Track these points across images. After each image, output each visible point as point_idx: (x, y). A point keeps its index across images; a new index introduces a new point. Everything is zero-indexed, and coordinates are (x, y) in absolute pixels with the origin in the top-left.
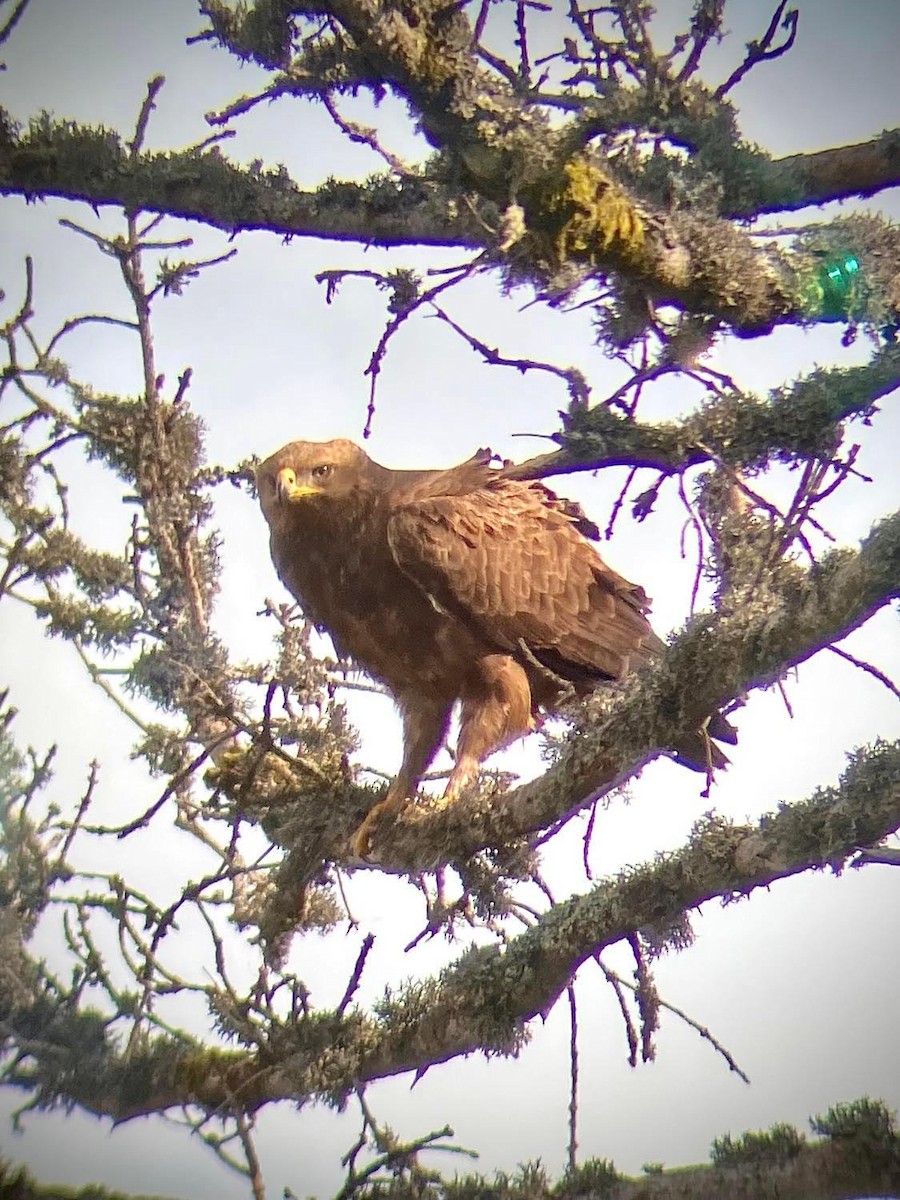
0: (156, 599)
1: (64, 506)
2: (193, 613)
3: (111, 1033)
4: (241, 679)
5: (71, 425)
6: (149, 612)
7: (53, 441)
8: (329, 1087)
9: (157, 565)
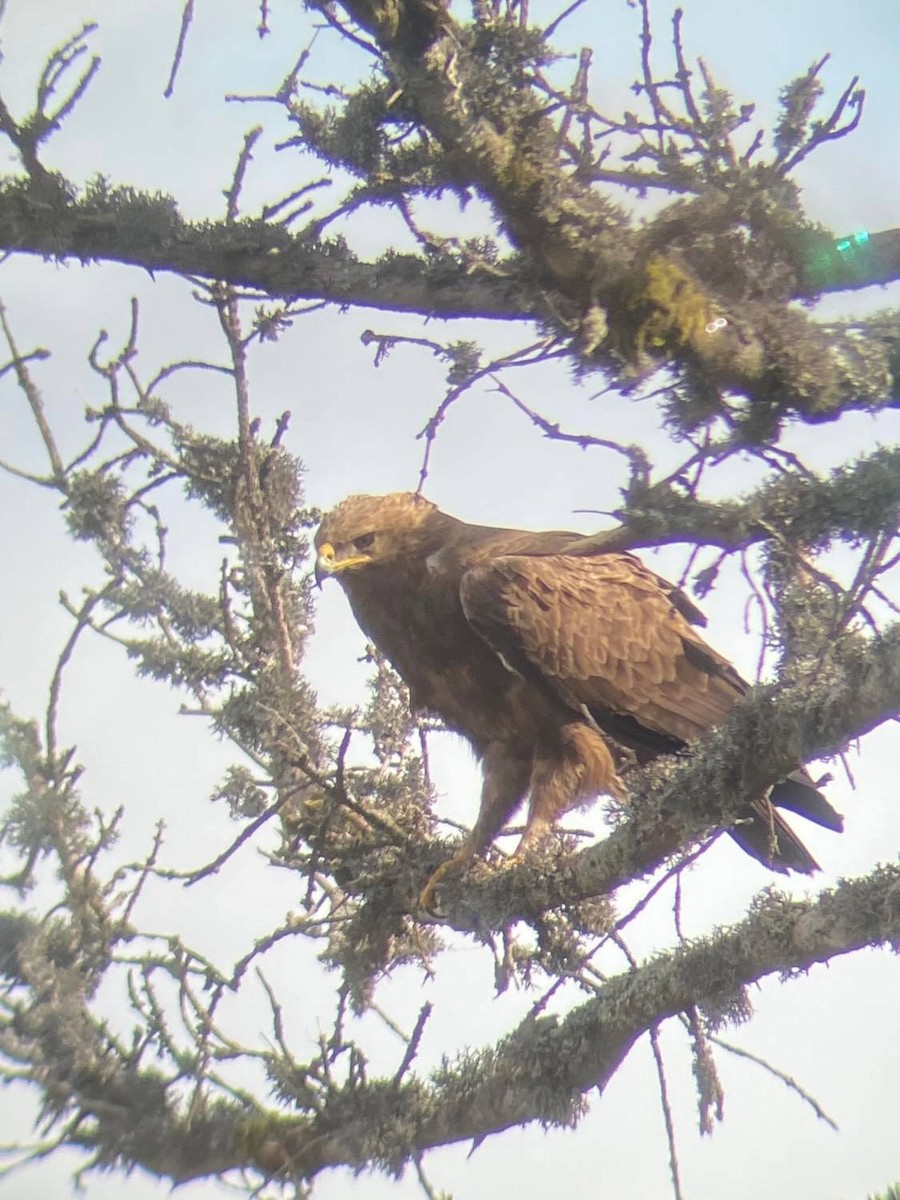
0: (247, 642)
1: (162, 547)
2: (283, 656)
3: (172, 1094)
4: (329, 723)
5: (170, 464)
6: (240, 654)
7: (153, 479)
8: (385, 1155)
9: (250, 606)
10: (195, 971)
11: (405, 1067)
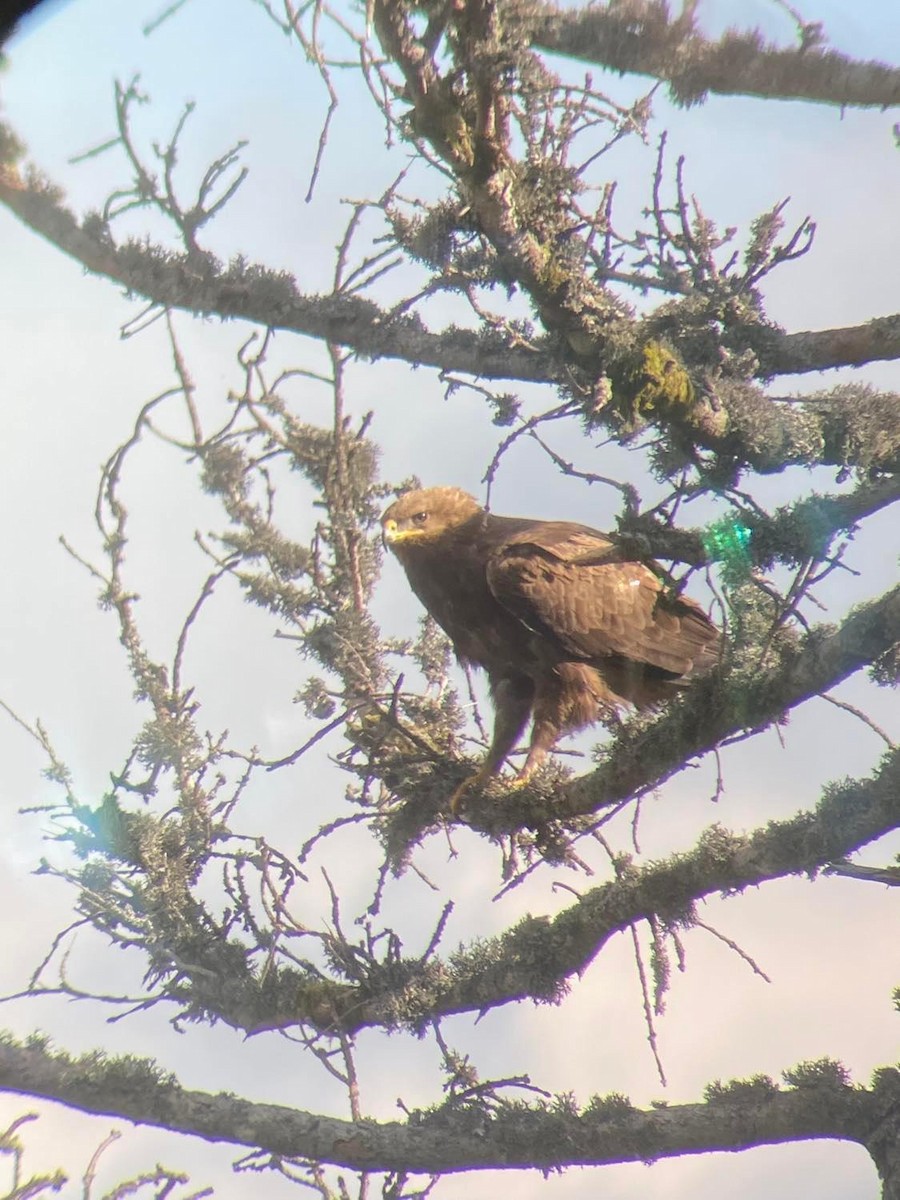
0: (330, 585)
1: (270, 506)
2: (356, 599)
4: (388, 651)
5: (281, 442)
6: (323, 594)
7: (266, 452)
8: (412, 1019)
9: (334, 556)
10: (274, 864)
11: (430, 950)
